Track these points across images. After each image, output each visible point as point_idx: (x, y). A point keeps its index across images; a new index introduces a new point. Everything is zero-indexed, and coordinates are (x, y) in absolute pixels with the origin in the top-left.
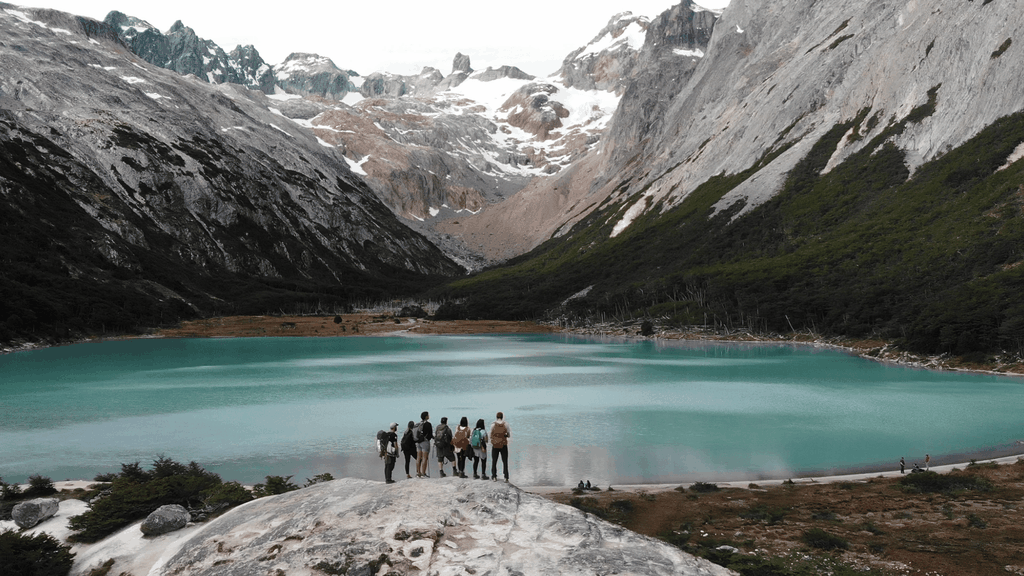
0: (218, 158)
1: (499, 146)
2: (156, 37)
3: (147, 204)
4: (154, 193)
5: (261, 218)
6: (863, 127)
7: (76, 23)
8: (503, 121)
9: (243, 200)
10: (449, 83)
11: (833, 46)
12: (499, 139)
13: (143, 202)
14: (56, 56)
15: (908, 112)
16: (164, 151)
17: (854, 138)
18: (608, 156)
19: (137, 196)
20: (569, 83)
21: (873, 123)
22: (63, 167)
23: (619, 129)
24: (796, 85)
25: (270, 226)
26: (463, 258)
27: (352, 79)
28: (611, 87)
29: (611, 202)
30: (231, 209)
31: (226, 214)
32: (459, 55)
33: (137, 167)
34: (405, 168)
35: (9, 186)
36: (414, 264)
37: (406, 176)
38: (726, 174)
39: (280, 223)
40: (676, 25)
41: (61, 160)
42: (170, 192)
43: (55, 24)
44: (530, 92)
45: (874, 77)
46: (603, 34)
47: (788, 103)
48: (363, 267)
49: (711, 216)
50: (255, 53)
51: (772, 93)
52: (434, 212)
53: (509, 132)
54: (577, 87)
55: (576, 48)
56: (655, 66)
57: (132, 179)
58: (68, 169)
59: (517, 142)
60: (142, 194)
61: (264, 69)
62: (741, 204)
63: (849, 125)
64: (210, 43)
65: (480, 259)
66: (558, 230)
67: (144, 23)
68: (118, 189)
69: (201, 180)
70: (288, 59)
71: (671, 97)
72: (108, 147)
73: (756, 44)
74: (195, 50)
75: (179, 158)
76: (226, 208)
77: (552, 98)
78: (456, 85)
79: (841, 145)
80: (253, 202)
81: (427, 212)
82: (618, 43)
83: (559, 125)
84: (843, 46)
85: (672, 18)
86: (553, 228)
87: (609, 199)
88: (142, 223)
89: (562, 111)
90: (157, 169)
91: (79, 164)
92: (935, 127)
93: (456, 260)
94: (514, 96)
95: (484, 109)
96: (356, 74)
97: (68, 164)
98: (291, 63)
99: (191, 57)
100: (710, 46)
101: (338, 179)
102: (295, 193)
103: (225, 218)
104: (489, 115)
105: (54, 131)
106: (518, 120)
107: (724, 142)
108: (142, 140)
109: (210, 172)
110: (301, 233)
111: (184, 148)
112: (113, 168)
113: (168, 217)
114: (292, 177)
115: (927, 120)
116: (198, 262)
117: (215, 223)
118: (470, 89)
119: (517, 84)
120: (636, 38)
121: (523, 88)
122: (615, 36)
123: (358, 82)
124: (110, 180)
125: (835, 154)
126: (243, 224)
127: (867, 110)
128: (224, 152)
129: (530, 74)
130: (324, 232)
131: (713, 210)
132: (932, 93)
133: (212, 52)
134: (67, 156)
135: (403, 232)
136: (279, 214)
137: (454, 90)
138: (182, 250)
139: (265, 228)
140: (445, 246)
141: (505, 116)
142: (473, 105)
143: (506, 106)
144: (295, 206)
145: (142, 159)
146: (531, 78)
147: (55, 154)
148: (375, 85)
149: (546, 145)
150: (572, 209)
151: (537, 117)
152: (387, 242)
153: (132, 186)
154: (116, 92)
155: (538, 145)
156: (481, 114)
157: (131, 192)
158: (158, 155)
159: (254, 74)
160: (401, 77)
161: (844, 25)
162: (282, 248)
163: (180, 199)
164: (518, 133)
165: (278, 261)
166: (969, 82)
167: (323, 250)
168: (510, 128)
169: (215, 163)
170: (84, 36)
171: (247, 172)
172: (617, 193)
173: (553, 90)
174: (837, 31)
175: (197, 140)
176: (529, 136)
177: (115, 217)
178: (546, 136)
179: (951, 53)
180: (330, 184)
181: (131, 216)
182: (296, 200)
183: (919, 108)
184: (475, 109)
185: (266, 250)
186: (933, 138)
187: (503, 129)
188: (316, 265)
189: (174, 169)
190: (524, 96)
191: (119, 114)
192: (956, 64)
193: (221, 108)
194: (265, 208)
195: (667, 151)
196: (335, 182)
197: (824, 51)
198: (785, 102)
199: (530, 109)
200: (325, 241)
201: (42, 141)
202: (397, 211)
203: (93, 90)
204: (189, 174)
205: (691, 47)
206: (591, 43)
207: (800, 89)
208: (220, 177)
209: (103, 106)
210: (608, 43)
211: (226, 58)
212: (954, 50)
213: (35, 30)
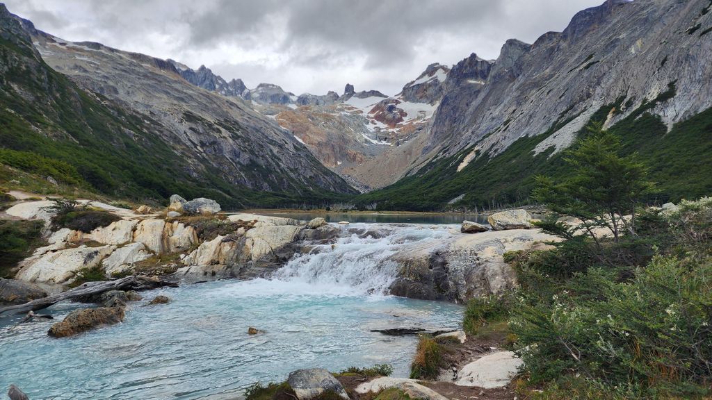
0: (238, 130)
1: (371, 131)
2: (191, 73)
3: (205, 152)
4: (208, 146)
5: (261, 162)
6: (623, 106)
7: (154, 62)
8: (372, 118)
9: (252, 152)
10: (343, 99)
11: (587, 68)
12: (371, 127)
13: (202, 151)
14: (145, 76)
15: (655, 96)
16: (210, 125)
17: (617, 112)
18: (432, 136)
19: (198, 147)
20: (406, 99)
21: (629, 104)
22: (159, 131)
23: (439, 121)
24: (566, 88)
25: (266, 166)
26: (358, 186)
27: (291, 97)
28: (428, 102)
29: (438, 158)
30: (247, 156)
31: (245, 158)
32: (348, 85)
33: (199, 133)
34: (324, 141)
35: (137, 136)
36: (335, 189)
37: (327, 144)
38: (530, 136)
39: (270, 165)
40: (468, 68)
41: (158, 127)
42: (216, 147)
43: (142, 61)
44: (386, 103)
45: (626, 80)
46: (423, 75)
47: (563, 98)
48: (312, 189)
49: (534, 155)
50: (242, 83)
51: (550, 94)
52: (339, 163)
53: (376, 124)
54: (410, 101)
55: (410, 82)
56: (458, 88)
57: (194, 138)
58: (162, 132)
59: (380, 129)
60: (201, 147)
61: (246, 91)
62: (552, 149)
63: (611, 106)
64: (219, 78)
65: (367, 187)
66: (409, 173)
67: (185, 66)
68: (189, 143)
69: (231, 141)
70: (258, 87)
71: (467, 105)
72: (182, 122)
73: (519, 75)
74: (212, 81)
75: (218, 129)
76: (244, 156)
77: (398, 106)
78: (346, 100)
79: (609, 116)
80: (257, 153)
81: (336, 163)
82: (432, 79)
83: (402, 120)
84: (594, 67)
85: (466, 63)
86: (405, 172)
87: (436, 157)
88: (203, 161)
89: (403, 114)
90: (208, 134)
91: (167, 130)
92: (677, 103)
93: (354, 187)
94: (378, 106)
95: (362, 112)
96: (293, 95)
97: (162, 130)
98: (260, 88)
99: (210, 84)
100: (489, 78)
101: (294, 145)
102: (275, 150)
103: (243, 161)
104: (365, 114)
105: (151, 113)
106: (379, 118)
107: (524, 120)
108: (199, 120)
109: (235, 137)
110: (281, 171)
111: (220, 124)
112: (185, 133)
113: (215, 159)
114: (272, 142)
115: (670, 100)
116: (233, 182)
117: (239, 163)
118: (354, 102)
119: (378, 100)
120: (441, 76)
121: (382, 102)
122: (431, 76)
123: (294, 99)
124: (183, 138)
125: (607, 122)
126: (253, 164)
127: (623, 98)
128: (240, 127)
129: (385, 94)
130: (291, 170)
131: (534, 152)
132: (671, 85)
133: (220, 82)
134: (160, 125)
135: (327, 172)
136: (270, 159)
137: (346, 103)
138: (225, 176)
139: (264, 167)
140: (348, 180)
141: (372, 115)
142: (356, 110)
143: (373, 111)
144: (276, 157)
145: (200, 129)
146: (386, 97)
147: (154, 124)
148: (303, 100)
149: (395, 130)
150: (414, 162)
151: (390, 116)
152: (321, 177)
153: (196, 142)
154: (182, 96)
155: (391, 130)
156: (360, 114)
157: (195, 145)
158: (208, 127)
159: (241, 94)
160: (316, 96)
161: (591, 57)
162: (273, 177)
163: (221, 150)
164: (380, 124)
165: (271, 184)
166: (697, 78)
167: (292, 180)
168: (376, 122)
169: (237, 132)
170: (158, 69)
171: (252, 138)
172: (441, 153)
173: (397, 102)
174: (586, 60)
175: (226, 121)
176: (386, 126)
177: (190, 157)
178: (394, 126)
179: (682, 62)
180: (290, 146)
181: (197, 157)
182: (276, 154)
183: (664, 93)
184: (357, 112)
185: (265, 177)
186: (677, 109)
187: (373, 122)
188: (289, 186)
189: (217, 135)
190: (383, 105)
191: (185, 107)
192: (686, 68)
193: (233, 107)
194: (263, 156)
195: (470, 131)
196: (292, 146)
197: (581, 70)
198: (560, 97)
199: (386, 112)
200: (292, 175)
201: (145, 117)
202: (322, 161)
203: (169, 93)
204: (224, 137)
205: (476, 79)
206: (418, 79)
207: (569, 91)
208: (240, 140)
209: (175, 102)
210: (426, 79)
211: (227, 85)
212: (684, 61)
213: (131, 63)
